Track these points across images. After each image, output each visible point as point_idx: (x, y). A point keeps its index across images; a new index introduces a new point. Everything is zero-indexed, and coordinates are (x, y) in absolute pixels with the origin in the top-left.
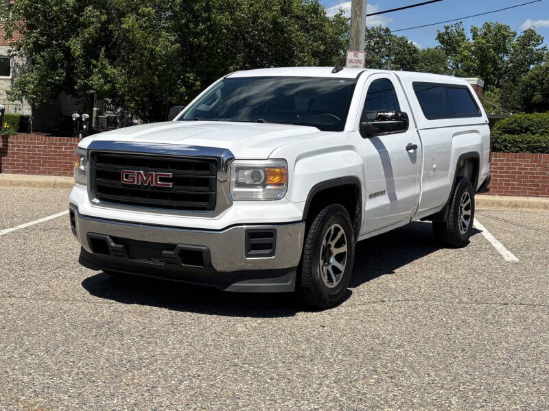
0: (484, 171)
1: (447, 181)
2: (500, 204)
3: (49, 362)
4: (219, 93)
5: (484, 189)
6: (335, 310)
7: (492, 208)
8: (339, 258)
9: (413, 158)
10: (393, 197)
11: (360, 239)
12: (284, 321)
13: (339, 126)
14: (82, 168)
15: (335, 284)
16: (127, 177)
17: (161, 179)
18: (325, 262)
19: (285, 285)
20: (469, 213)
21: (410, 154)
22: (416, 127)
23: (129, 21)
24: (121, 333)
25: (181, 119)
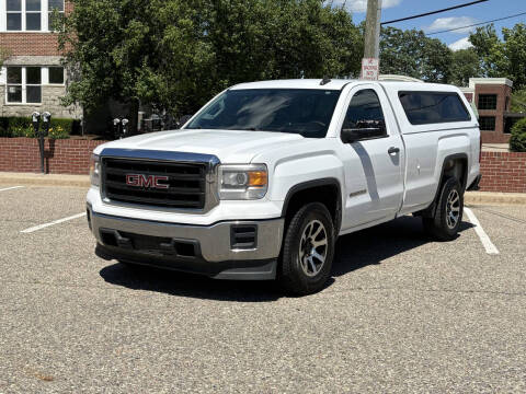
0: (473, 171)
1: (432, 180)
2: (502, 201)
3: (55, 337)
4: (222, 104)
5: (474, 187)
6: (315, 295)
7: (494, 204)
8: (320, 250)
9: (395, 160)
10: (374, 195)
11: (341, 233)
12: (266, 305)
13: (321, 133)
14: (97, 171)
15: (315, 273)
16: (131, 179)
17: (160, 182)
18: (306, 253)
19: (267, 274)
20: (458, 209)
21: (392, 157)
22: (400, 131)
24: (122, 314)
25: (187, 128)
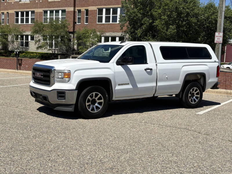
0: (211, 80)
1: (179, 82)
5: (215, 87)
9: (150, 73)
11: (114, 99)
15: (96, 111)
16: (36, 74)
17: (41, 75)
18: (92, 104)
19: (71, 109)
20: (199, 96)
21: (147, 72)
22: (156, 62)
23: (157, 23)
